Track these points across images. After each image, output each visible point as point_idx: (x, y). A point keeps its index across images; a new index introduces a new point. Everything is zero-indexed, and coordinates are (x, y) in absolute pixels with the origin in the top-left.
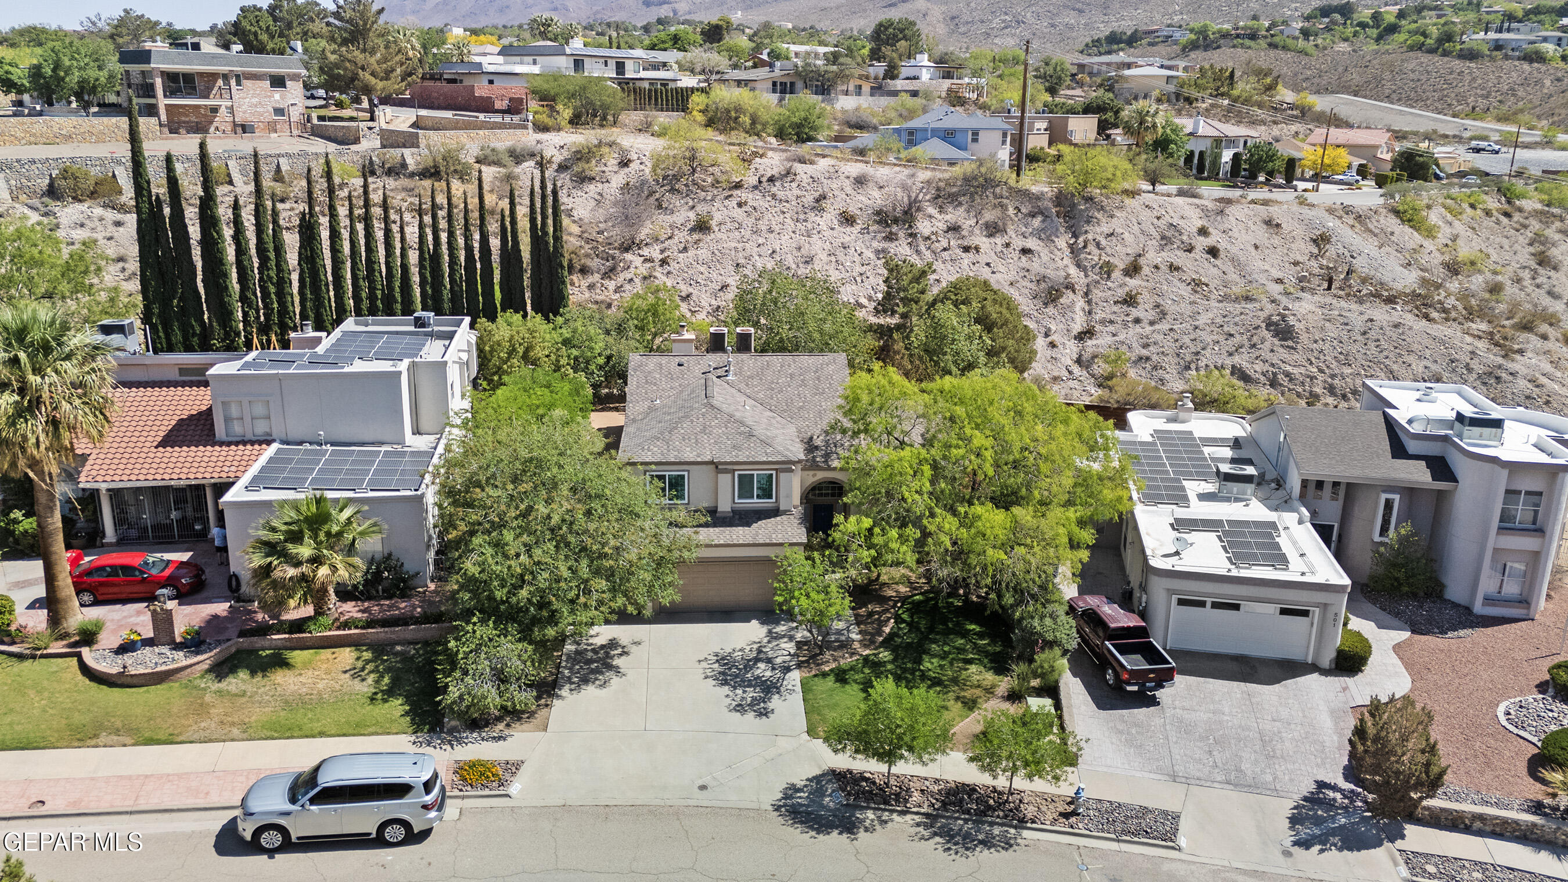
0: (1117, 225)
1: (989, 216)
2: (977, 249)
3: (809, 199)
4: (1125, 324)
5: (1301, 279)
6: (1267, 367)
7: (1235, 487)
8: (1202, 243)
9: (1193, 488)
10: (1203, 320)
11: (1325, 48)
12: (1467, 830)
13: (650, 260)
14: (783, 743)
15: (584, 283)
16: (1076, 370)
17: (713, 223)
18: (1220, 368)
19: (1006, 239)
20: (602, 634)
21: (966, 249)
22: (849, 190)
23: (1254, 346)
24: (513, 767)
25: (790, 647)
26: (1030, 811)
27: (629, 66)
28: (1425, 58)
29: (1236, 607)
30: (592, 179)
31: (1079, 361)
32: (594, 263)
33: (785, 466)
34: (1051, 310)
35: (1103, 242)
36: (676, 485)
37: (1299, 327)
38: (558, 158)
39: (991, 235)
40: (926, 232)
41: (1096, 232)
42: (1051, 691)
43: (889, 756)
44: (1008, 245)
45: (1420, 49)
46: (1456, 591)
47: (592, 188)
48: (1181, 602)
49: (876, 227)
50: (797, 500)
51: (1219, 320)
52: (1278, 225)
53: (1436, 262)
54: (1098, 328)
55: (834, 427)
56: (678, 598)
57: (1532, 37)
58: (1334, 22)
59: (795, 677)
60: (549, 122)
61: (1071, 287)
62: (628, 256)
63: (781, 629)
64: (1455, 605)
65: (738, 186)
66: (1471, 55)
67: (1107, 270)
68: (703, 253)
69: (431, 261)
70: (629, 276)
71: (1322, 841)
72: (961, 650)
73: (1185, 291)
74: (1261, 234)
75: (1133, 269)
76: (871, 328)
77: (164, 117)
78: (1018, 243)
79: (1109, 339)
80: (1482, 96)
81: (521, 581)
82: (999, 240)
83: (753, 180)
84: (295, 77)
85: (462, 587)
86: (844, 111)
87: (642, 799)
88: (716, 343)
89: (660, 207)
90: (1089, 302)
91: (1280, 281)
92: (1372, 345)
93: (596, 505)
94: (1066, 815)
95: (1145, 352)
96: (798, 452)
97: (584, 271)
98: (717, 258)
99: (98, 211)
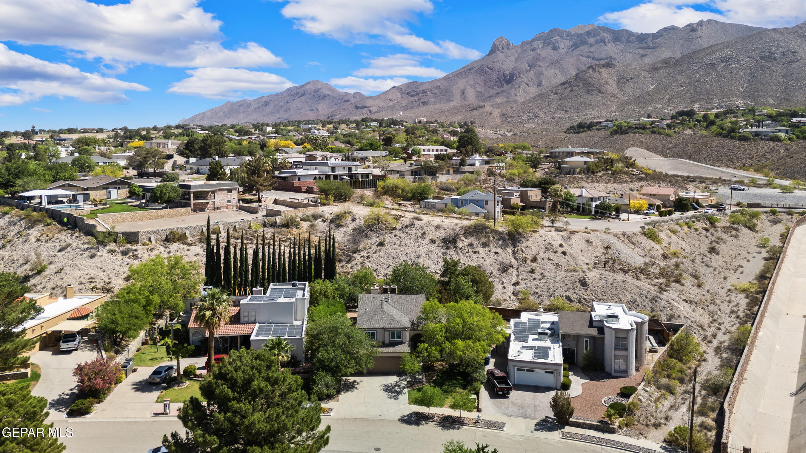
0: (529, 243)
1: (483, 240)
2: (479, 252)
3: (419, 234)
4: (530, 280)
5: (595, 263)
6: (577, 296)
7: (542, 336)
8: (560, 250)
9: (531, 337)
10: (558, 279)
11: (679, 133)
12: (582, 427)
13: (363, 257)
14: (402, 406)
15: (340, 265)
16: (512, 297)
17: (385, 243)
18: (562, 296)
19: (489, 249)
20: (351, 379)
21: (475, 252)
22: (434, 230)
23: (574, 289)
24: (331, 409)
25: (405, 383)
26: (466, 422)
27: (353, 169)
28: (722, 140)
29: (533, 371)
30: (342, 226)
31: (513, 294)
32: (344, 258)
33: (404, 329)
34: (504, 275)
35: (524, 250)
36: (373, 335)
37: (589, 282)
38: (330, 218)
39: (483, 247)
40: (461, 246)
41: (522, 246)
42: (477, 394)
43: (428, 405)
44: (490, 251)
45: (720, 135)
46: (607, 369)
47: (342, 229)
48: (518, 370)
49: (442, 244)
50: (408, 339)
51: (563, 279)
52: (591, 242)
53: (659, 254)
54: (520, 281)
55: (419, 318)
56: (373, 367)
57: (773, 130)
58: (684, 120)
59: (406, 390)
60: (326, 202)
61: (512, 266)
62: (355, 255)
63: (403, 378)
64: (607, 373)
65: (395, 229)
66: (744, 139)
67: (525, 260)
68: (382, 254)
69: (292, 262)
70: (356, 262)
71: (542, 430)
72: (454, 384)
73: (553, 268)
74: (584, 246)
75: (534, 260)
76: (439, 282)
77: (192, 207)
78: (494, 250)
79: (524, 286)
80: (749, 158)
81: (332, 360)
82: (487, 249)
83: (400, 227)
84: (235, 189)
85: (317, 362)
86: (441, 183)
87: (364, 417)
88: (385, 291)
89: (366, 236)
90: (518, 272)
91: (587, 264)
92: (614, 288)
93: (352, 339)
94: (475, 423)
95: (536, 290)
96: (408, 325)
97: (340, 261)
98: (387, 256)
99: (182, 246)
